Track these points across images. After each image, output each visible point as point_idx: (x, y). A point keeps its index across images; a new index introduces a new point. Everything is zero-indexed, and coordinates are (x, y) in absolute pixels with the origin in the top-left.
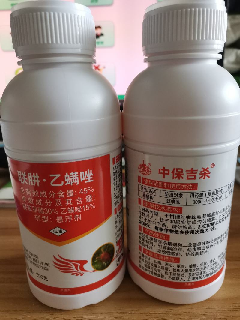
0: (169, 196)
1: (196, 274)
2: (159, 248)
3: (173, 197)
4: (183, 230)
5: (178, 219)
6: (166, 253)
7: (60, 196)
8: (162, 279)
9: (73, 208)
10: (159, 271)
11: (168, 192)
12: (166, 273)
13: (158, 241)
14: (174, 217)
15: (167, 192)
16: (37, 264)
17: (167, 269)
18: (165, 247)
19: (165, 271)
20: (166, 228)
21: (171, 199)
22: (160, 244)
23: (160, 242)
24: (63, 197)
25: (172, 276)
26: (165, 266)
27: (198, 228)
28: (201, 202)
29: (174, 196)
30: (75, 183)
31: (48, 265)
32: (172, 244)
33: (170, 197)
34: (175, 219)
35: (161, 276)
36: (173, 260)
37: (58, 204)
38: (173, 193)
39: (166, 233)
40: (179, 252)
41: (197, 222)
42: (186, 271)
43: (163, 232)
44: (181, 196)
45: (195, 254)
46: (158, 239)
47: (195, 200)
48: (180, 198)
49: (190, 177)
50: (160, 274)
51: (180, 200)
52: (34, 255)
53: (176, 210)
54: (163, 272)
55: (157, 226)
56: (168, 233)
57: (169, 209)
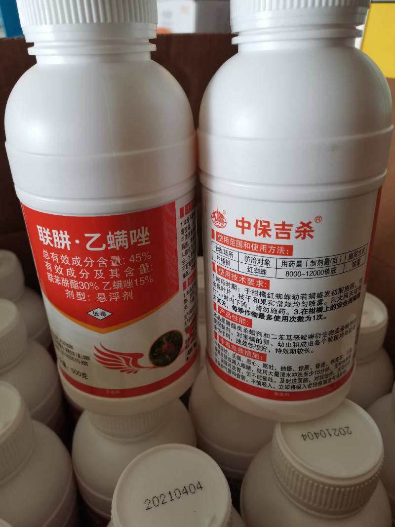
0: (250, 261)
1: (291, 382)
2: (239, 338)
3: (257, 264)
4: (271, 314)
5: (263, 298)
6: (247, 345)
7: (101, 265)
8: (243, 381)
9: (120, 281)
10: (239, 370)
11: (250, 256)
12: (248, 374)
13: (237, 327)
14: (259, 293)
15: (247, 255)
16: (73, 356)
17: (249, 368)
18: (246, 337)
19: (247, 370)
20: (247, 309)
21: (254, 267)
22: (239, 332)
23: (239, 328)
24: (106, 266)
25: (256, 379)
26: (246, 364)
27: (294, 313)
28: (299, 275)
29: (257, 262)
30: (123, 246)
31: (87, 358)
32: (256, 333)
33: (252, 264)
34: (259, 298)
35: (241, 378)
36: (257, 356)
37: (98, 276)
38: (256, 258)
39: (247, 316)
40: (265, 345)
41: (292, 305)
42: (277, 374)
43: (243, 315)
44: (267, 262)
45: (290, 351)
46: (237, 325)
47: (290, 271)
48: (266, 266)
49: (280, 235)
50: (240, 374)
51: (266, 269)
52: (67, 345)
53: (260, 283)
54: (244, 371)
55: (236, 305)
56: (250, 317)
57: (251, 281)
